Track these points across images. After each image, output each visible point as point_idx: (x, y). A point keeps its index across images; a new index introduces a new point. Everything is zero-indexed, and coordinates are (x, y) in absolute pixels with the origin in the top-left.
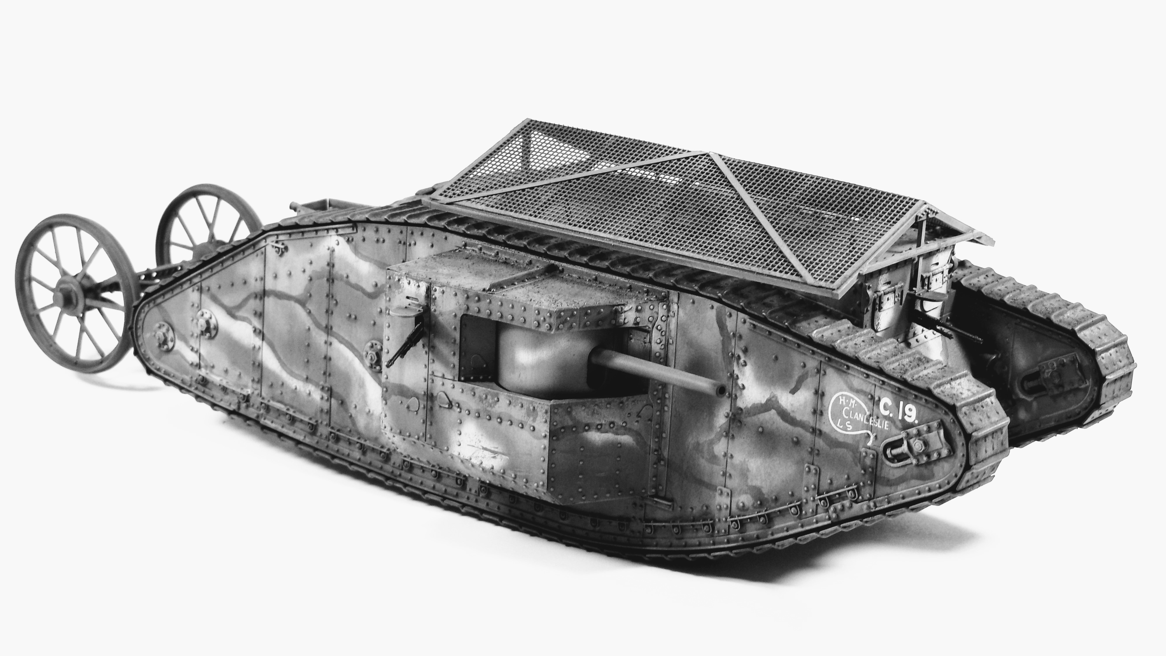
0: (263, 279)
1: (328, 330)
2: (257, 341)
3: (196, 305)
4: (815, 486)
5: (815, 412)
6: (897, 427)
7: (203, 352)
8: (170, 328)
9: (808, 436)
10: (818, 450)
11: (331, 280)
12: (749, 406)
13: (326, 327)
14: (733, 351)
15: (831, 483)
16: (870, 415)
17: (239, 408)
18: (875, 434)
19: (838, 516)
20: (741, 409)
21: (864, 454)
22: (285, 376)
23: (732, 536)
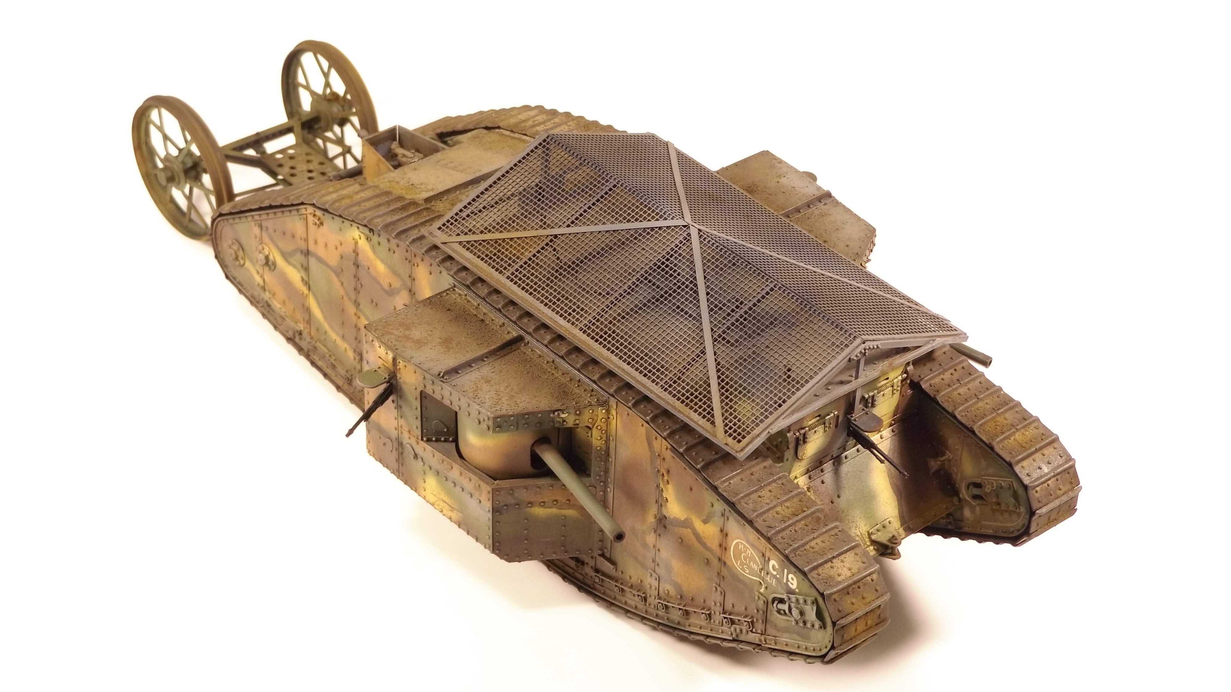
0: (306, 240)
1: (357, 304)
2: (305, 290)
3: (258, 239)
4: (720, 604)
5: (720, 545)
6: (782, 588)
7: (266, 278)
8: (240, 248)
9: (715, 562)
10: (723, 577)
11: (357, 265)
12: (672, 517)
13: (355, 301)
14: (659, 468)
15: (733, 606)
16: (762, 569)
17: (295, 337)
18: (766, 585)
19: (737, 636)
20: (666, 518)
21: (757, 598)
22: (326, 326)
23: (660, 613)
